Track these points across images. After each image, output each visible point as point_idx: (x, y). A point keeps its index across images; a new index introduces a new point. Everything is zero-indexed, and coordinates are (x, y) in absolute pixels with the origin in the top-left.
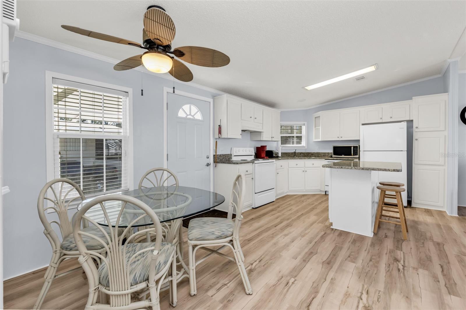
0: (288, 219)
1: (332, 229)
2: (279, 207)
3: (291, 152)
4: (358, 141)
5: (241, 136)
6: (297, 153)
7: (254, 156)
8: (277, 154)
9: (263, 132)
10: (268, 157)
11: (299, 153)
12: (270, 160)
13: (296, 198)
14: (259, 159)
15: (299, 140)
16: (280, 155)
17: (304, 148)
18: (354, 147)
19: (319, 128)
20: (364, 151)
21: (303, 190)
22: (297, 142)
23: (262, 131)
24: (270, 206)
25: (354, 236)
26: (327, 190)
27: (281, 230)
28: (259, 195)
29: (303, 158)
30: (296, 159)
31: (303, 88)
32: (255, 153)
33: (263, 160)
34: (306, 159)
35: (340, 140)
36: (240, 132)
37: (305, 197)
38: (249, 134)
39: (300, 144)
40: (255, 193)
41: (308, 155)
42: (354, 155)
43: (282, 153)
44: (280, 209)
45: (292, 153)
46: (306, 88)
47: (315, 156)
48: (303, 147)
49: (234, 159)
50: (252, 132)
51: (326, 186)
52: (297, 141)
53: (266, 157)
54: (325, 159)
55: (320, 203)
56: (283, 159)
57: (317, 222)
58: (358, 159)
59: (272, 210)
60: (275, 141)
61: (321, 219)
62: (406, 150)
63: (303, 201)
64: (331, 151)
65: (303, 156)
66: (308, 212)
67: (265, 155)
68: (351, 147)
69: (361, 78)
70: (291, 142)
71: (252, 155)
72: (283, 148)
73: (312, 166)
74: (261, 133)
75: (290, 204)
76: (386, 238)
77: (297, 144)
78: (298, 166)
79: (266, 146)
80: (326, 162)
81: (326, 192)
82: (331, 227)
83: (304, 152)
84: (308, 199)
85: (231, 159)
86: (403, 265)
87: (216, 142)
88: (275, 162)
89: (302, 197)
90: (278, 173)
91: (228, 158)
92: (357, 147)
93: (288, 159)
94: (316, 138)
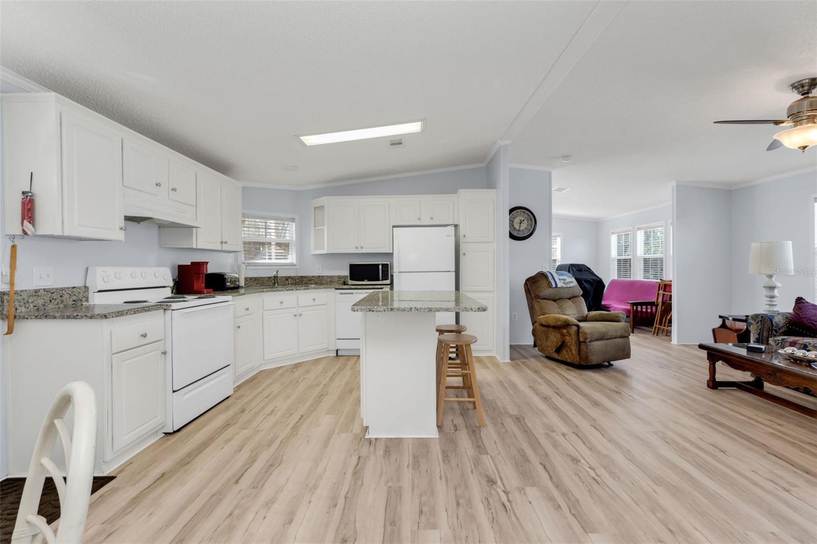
0: (270, 444)
1: (370, 441)
2: (243, 411)
3: (266, 276)
4: (391, 255)
5: (123, 232)
6: (280, 277)
7: (173, 288)
8: (235, 281)
9: (196, 227)
10: (212, 290)
11: (283, 277)
12: (219, 298)
13: (282, 375)
14: (186, 296)
15: (282, 251)
16: (242, 283)
17: (295, 267)
18: (382, 265)
19: (323, 229)
20: (399, 272)
21: (296, 354)
22: (276, 256)
23: (192, 224)
24: (220, 413)
25: (410, 447)
26: (339, 348)
27: (254, 488)
28: (186, 394)
29: (293, 287)
30: (279, 291)
31: (297, 137)
32: (173, 280)
33: (199, 298)
34: (300, 290)
35: (360, 252)
36: (122, 223)
37: (301, 370)
38: (155, 231)
39: (285, 259)
40: (174, 391)
41: (302, 281)
42: (383, 280)
43: (246, 279)
44: (246, 416)
45: (270, 278)
46: (302, 138)
47: (316, 283)
48: (292, 265)
49: (97, 300)
50: (163, 226)
51: (338, 339)
52: (276, 253)
53: (205, 291)
54: (336, 289)
55: (332, 379)
56: (251, 293)
57: (337, 431)
58: (389, 286)
59: (227, 425)
60: (230, 252)
61: (342, 420)
62: (454, 270)
63: (298, 381)
64: (346, 273)
65: (292, 284)
66: (312, 409)
67: (203, 285)
68: (378, 265)
69: (396, 142)
70: (267, 254)
71: (165, 287)
72: (248, 268)
73: (312, 303)
74: (193, 230)
75: (269, 395)
76: (457, 432)
77: (276, 259)
78: (283, 306)
79: (207, 263)
80: (338, 293)
81: (337, 351)
82: (367, 436)
83: (295, 275)
84: (307, 372)
85: (87, 300)
86: (503, 489)
87: (14, 247)
88: (233, 301)
89: (295, 370)
90: (239, 327)
91: (74, 298)
92: (388, 264)
93: (263, 292)
94: (315, 249)
